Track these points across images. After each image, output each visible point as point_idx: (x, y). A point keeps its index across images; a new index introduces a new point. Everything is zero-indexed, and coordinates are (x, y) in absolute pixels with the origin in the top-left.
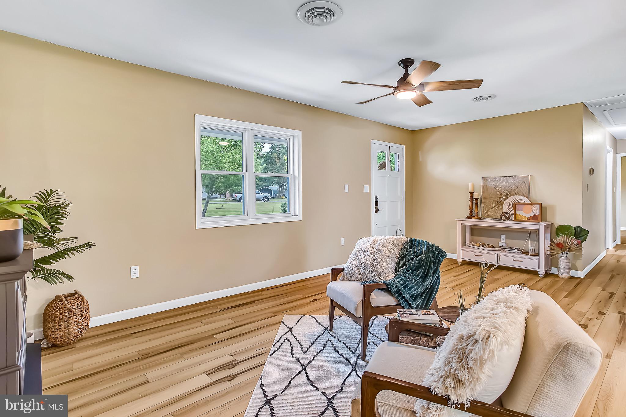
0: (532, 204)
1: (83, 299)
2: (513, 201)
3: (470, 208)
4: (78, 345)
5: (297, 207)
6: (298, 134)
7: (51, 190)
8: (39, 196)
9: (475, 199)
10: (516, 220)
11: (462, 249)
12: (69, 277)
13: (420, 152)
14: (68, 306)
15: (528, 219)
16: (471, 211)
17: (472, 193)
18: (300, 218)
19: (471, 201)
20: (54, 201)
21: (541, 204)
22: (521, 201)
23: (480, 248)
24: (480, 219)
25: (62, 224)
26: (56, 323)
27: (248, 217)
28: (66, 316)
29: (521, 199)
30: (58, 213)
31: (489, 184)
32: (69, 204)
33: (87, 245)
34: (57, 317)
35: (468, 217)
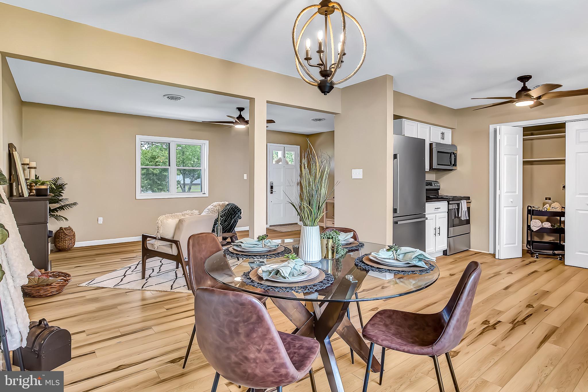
1: (72, 230)
4: (69, 251)
5: (206, 189)
6: (207, 142)
7: (58, 177)
8: (52, 180)
12: (66, 219)
14: (65, 232)
18: (207, 195)
20: (59, 182)
25: (63, 193)
26: (60, 239)
27: (171, 194)
28: (64, 236)
30: (61, 188)
32: (66, 184)
33: (75, 204)
34: (60, 237)
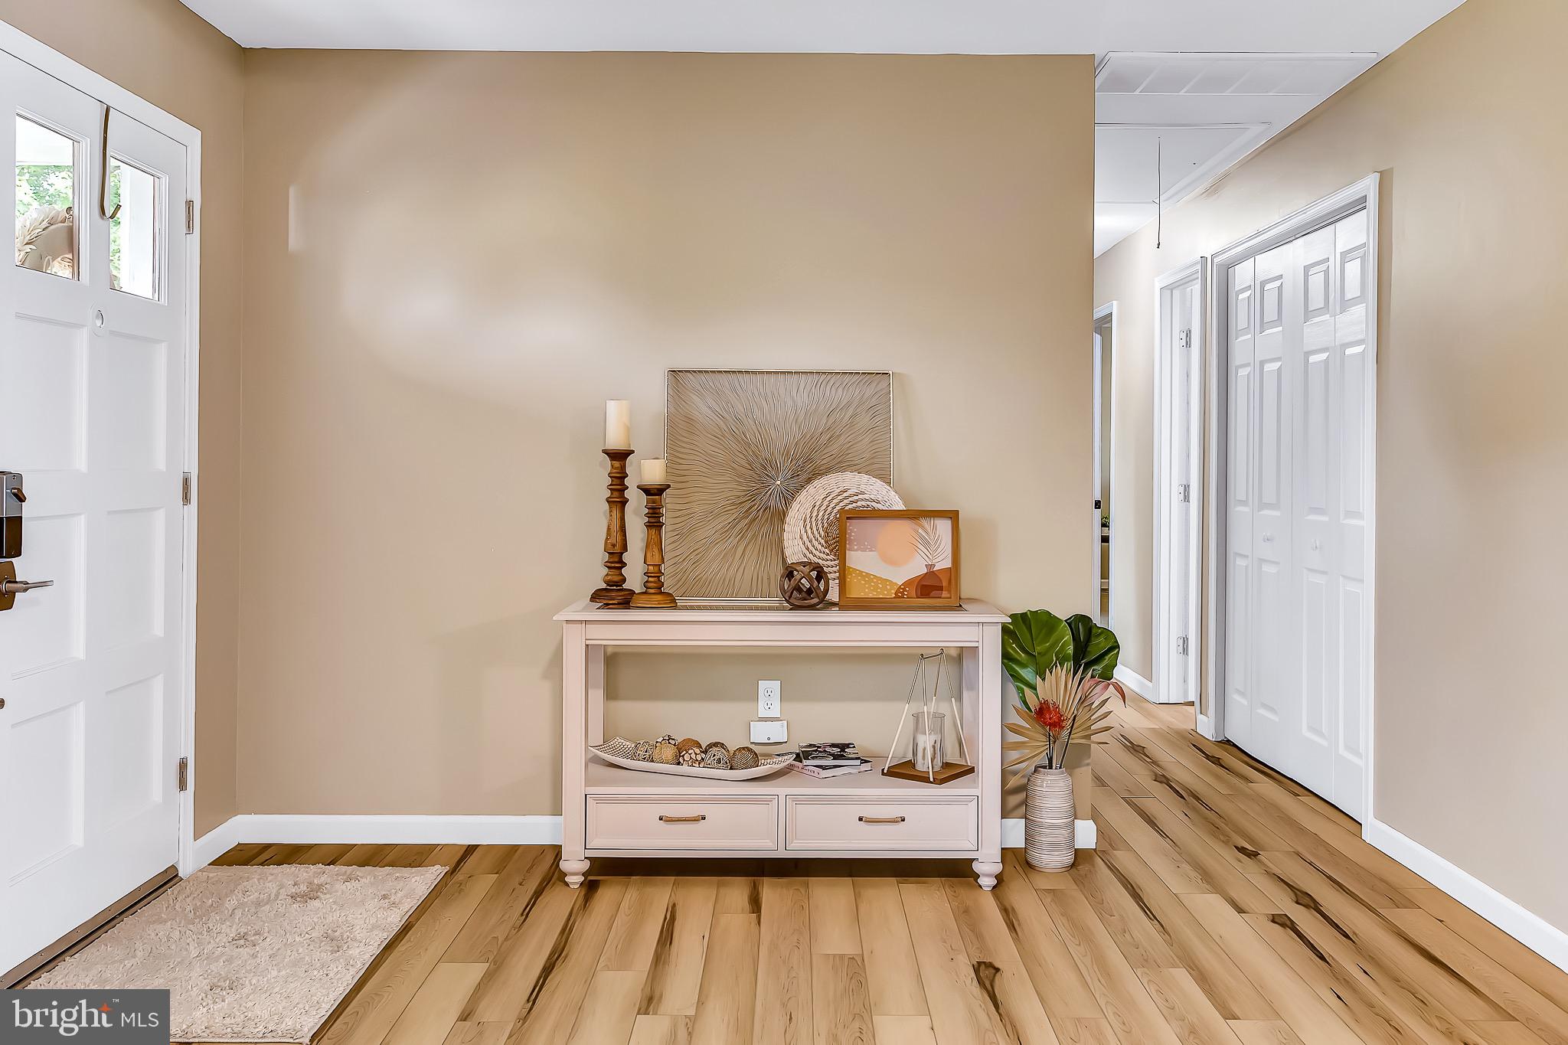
0: (914, 515)
2: (826, 503)
3: (614, 546)
9: (647, 491)
10: (847, 604)
11: (591, 790)
13: (292, 192)
15: (900, 592)
16: (616, 560)
17: (619, 457)
19: (618, 500)
21: (953, 516)
22: (859, 504)
23: (685, 769)
24: (671, 603)
29: (863, 488)
31: (702, 407)
35: (596, 596)
